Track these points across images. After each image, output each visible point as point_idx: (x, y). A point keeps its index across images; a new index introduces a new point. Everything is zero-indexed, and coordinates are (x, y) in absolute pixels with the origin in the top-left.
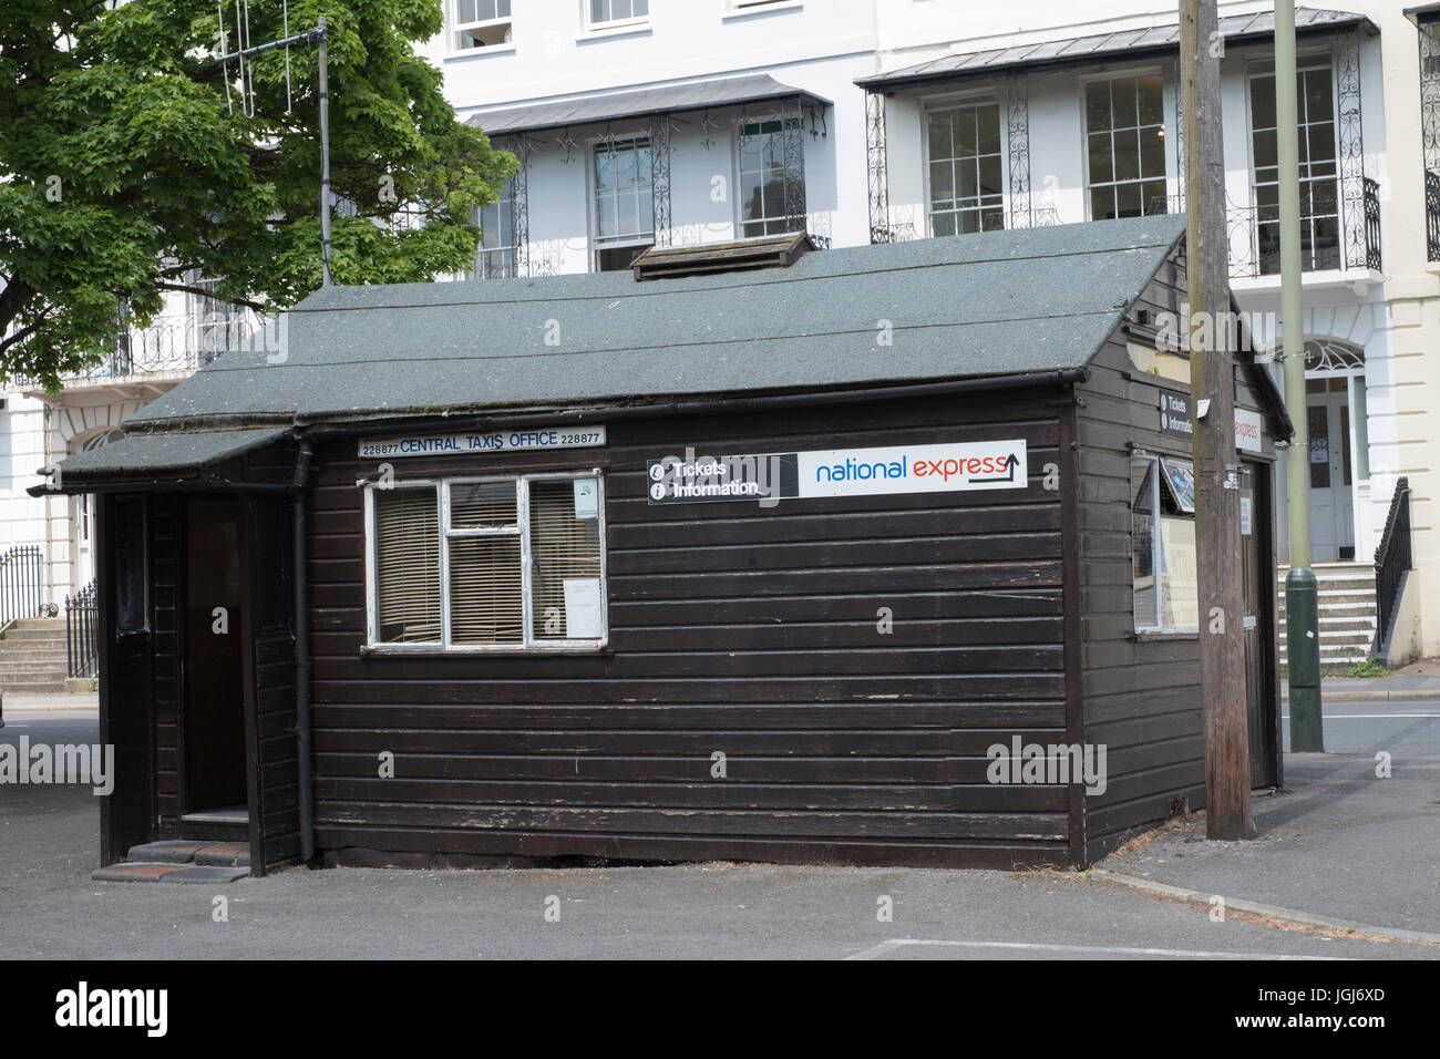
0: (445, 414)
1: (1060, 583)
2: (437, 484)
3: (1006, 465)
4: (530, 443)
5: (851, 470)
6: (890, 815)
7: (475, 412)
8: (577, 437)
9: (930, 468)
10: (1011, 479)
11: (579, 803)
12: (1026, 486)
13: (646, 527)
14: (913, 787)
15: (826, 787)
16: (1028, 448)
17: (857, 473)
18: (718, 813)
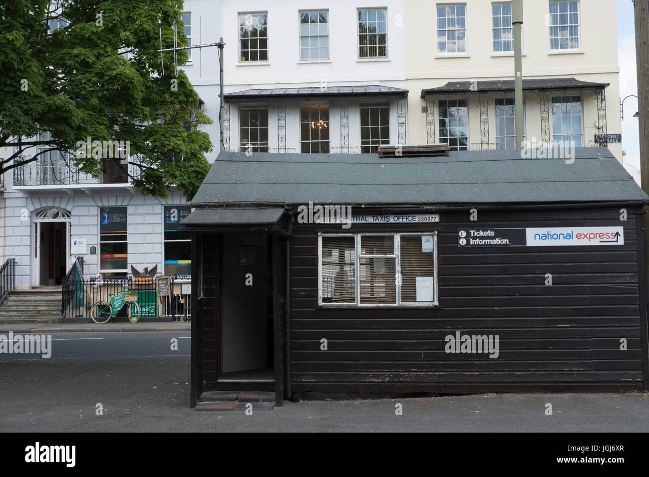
0: (363, 206)
1: (638, 282)
2: (355, 236)
3: (615, 236)
4: (403, 220)
5: (549, 236)
6: (566, 372)
7: (377, 206)
8: (426, 218)
9: (583, 236)
10: (617, 241)
11: (424, 370)
12: (623, 244)
13: (457, 256)
14: (577, 361)
15: (539, 362)
16: (624, 229)
17: (552, 237)
18: (489, 373)
